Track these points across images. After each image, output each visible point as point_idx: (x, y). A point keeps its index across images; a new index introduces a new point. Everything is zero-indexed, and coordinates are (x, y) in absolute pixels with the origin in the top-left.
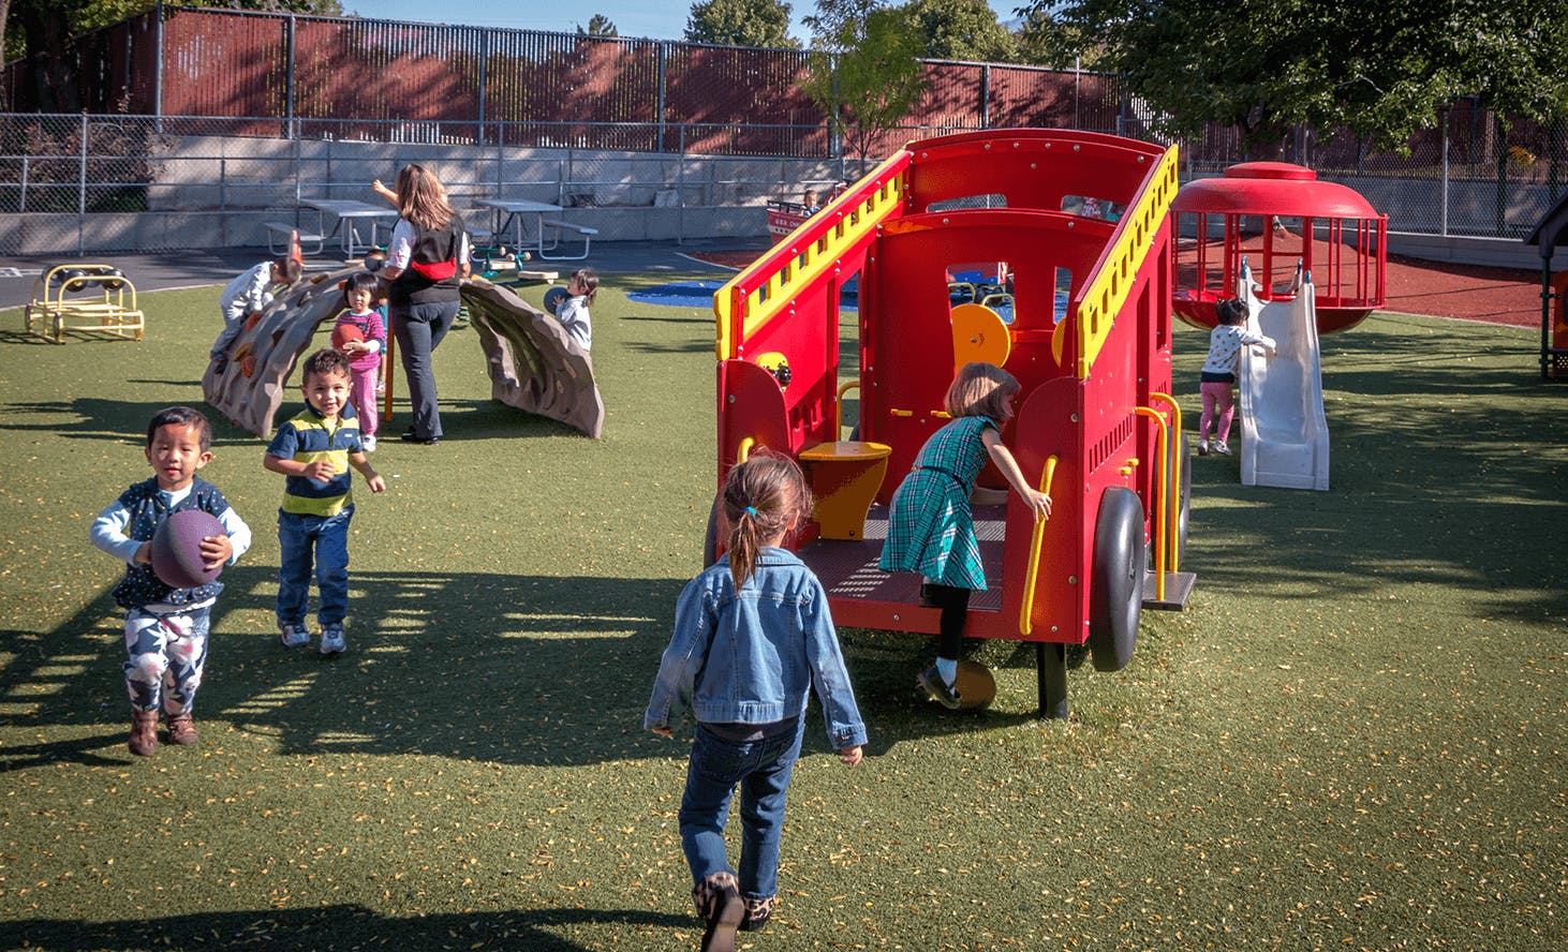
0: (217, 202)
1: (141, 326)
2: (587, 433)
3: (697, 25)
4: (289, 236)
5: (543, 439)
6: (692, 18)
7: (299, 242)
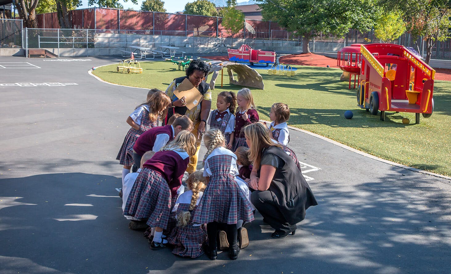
0: (108, 46)
1: (142, 71)
2: (262, 89)
3: (143, 6)
4: (131, 53)
5: (255, 90)
6: (143, 4)
7: (133, 54)
